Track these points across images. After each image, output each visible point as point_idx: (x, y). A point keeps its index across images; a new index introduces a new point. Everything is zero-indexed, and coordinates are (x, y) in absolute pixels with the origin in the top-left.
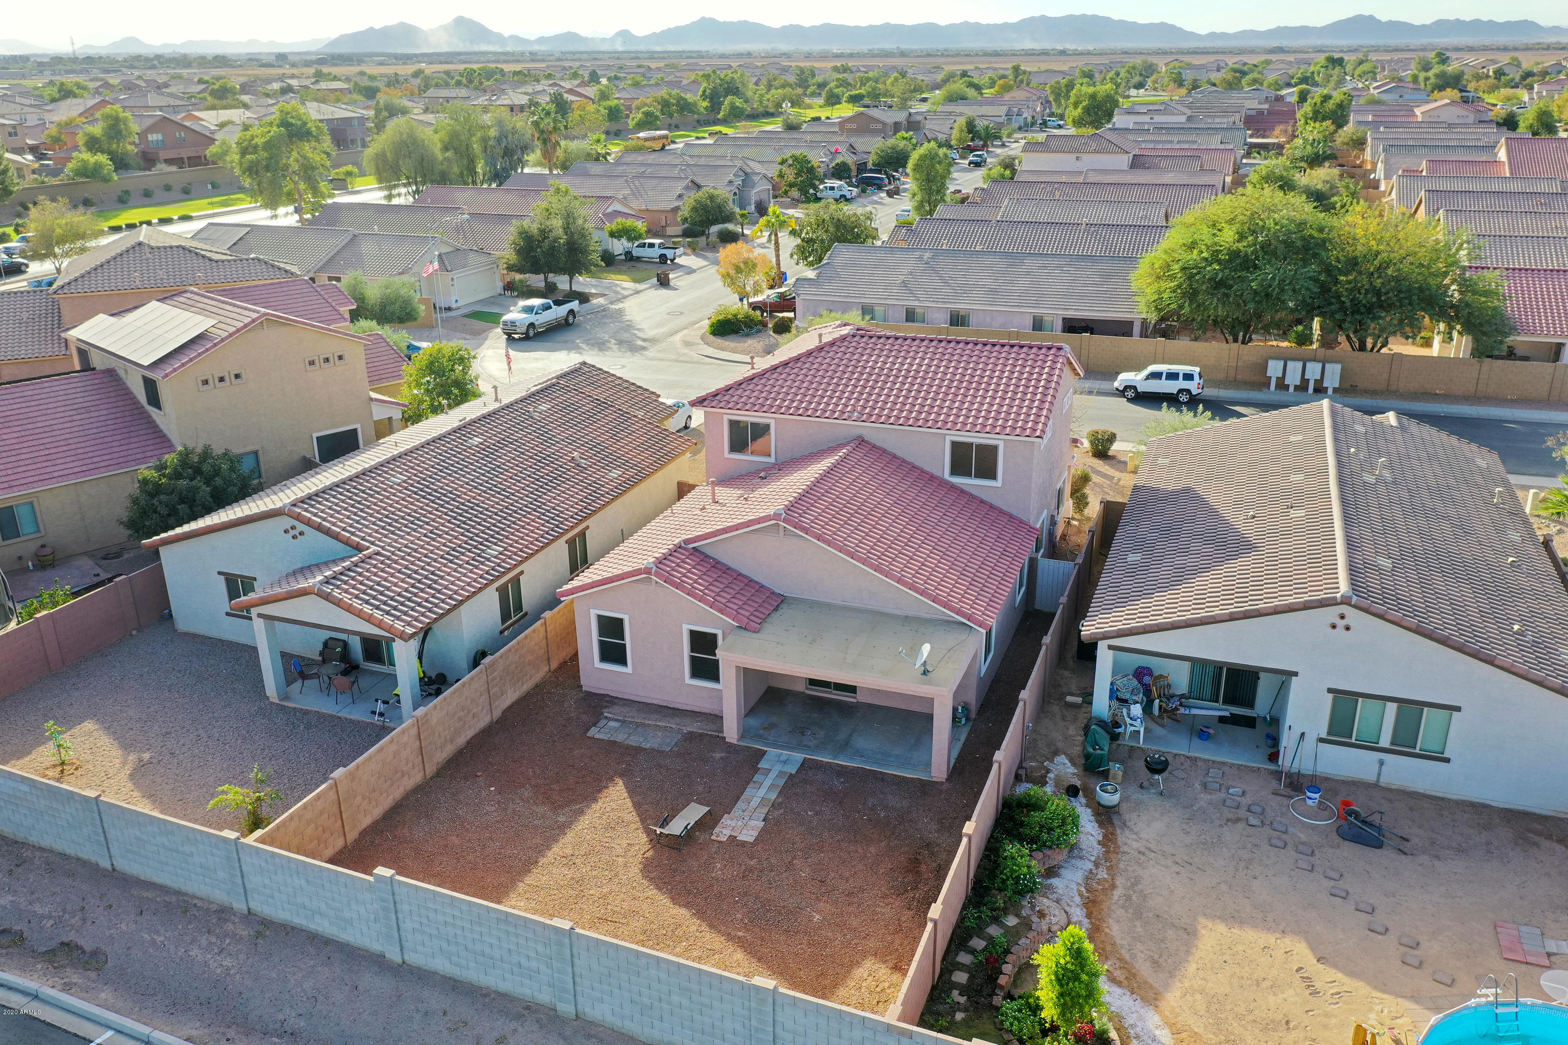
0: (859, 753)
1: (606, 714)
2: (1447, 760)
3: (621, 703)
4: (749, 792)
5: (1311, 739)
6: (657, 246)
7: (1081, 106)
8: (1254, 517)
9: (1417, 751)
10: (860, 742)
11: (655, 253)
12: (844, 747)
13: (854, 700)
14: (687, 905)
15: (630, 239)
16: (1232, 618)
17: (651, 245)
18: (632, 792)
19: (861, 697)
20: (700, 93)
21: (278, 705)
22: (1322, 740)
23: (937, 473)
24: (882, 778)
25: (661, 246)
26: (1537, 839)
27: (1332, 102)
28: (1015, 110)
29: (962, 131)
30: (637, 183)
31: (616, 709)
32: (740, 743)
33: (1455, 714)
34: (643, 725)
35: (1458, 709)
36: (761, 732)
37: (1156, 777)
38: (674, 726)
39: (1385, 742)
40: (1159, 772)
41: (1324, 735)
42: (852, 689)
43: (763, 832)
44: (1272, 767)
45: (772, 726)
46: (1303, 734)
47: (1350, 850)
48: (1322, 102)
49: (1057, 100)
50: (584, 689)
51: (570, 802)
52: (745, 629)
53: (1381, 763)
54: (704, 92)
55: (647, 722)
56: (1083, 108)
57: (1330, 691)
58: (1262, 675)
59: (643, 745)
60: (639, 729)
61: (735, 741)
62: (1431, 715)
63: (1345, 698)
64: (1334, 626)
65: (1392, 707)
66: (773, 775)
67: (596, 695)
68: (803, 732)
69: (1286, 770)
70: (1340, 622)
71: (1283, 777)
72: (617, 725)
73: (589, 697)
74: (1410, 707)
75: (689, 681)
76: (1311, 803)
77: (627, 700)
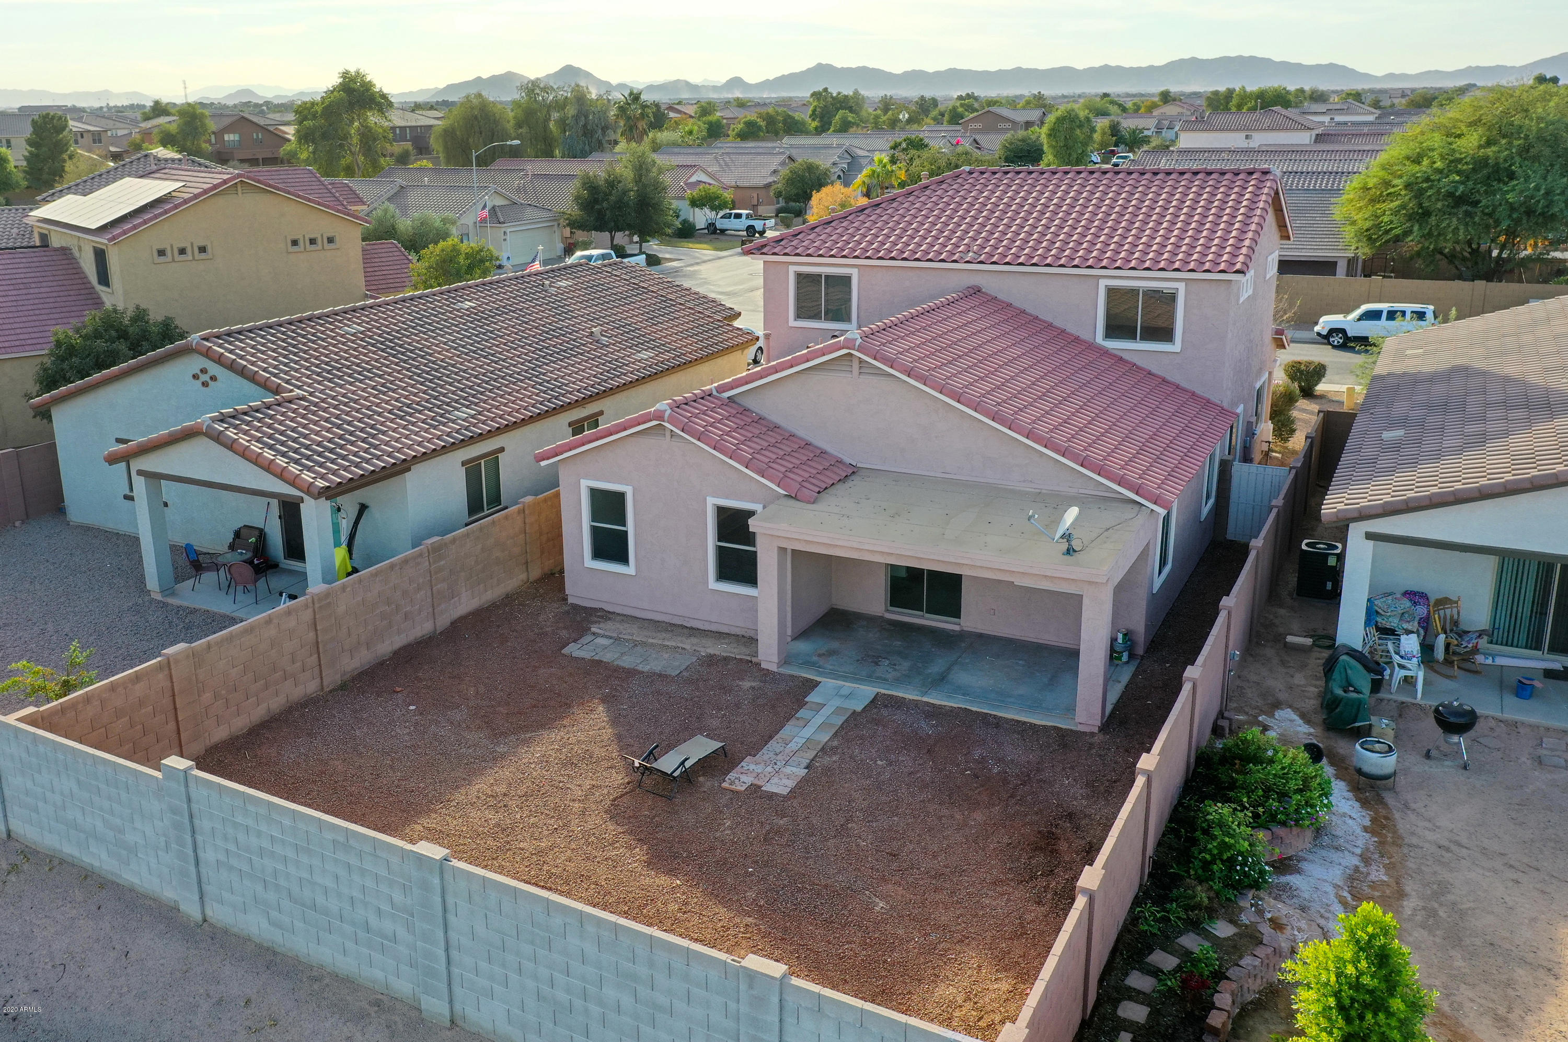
0: (959, 691)
1: (593, 629)
3: (619, 618)
4: (788, 730)
6: (744, 217)
11: (743, 223)
12: (940, 681)
13: (957, 628)
15: (713, 208)
17: (738, 216)
18: (615, 721)
20: (810, 112)
21: (159, 602)
23: (1085, 335)
25: (748, 216)
28: (1166, 123)
29: (1104, 133)
30: (727, 159)
31: (609, 625)
32: (782, 670)
34: (644, 644)
36: (815, 659)
38: (687, 647)
43: (803, 783)
45: (831, 653)
50: (570, 600)
51: (518, 730)
52: (795, 498)
54: (814, 111)
55: (651, 641)
59: (640, 668)
60: (639, 648)
61: (773, 668)
66: (828, 711)
67: (586, 608)
68: (876, 662)
72: (607, 642)
73: (575, 611)
75: (713, 584)
77: (628, 616)
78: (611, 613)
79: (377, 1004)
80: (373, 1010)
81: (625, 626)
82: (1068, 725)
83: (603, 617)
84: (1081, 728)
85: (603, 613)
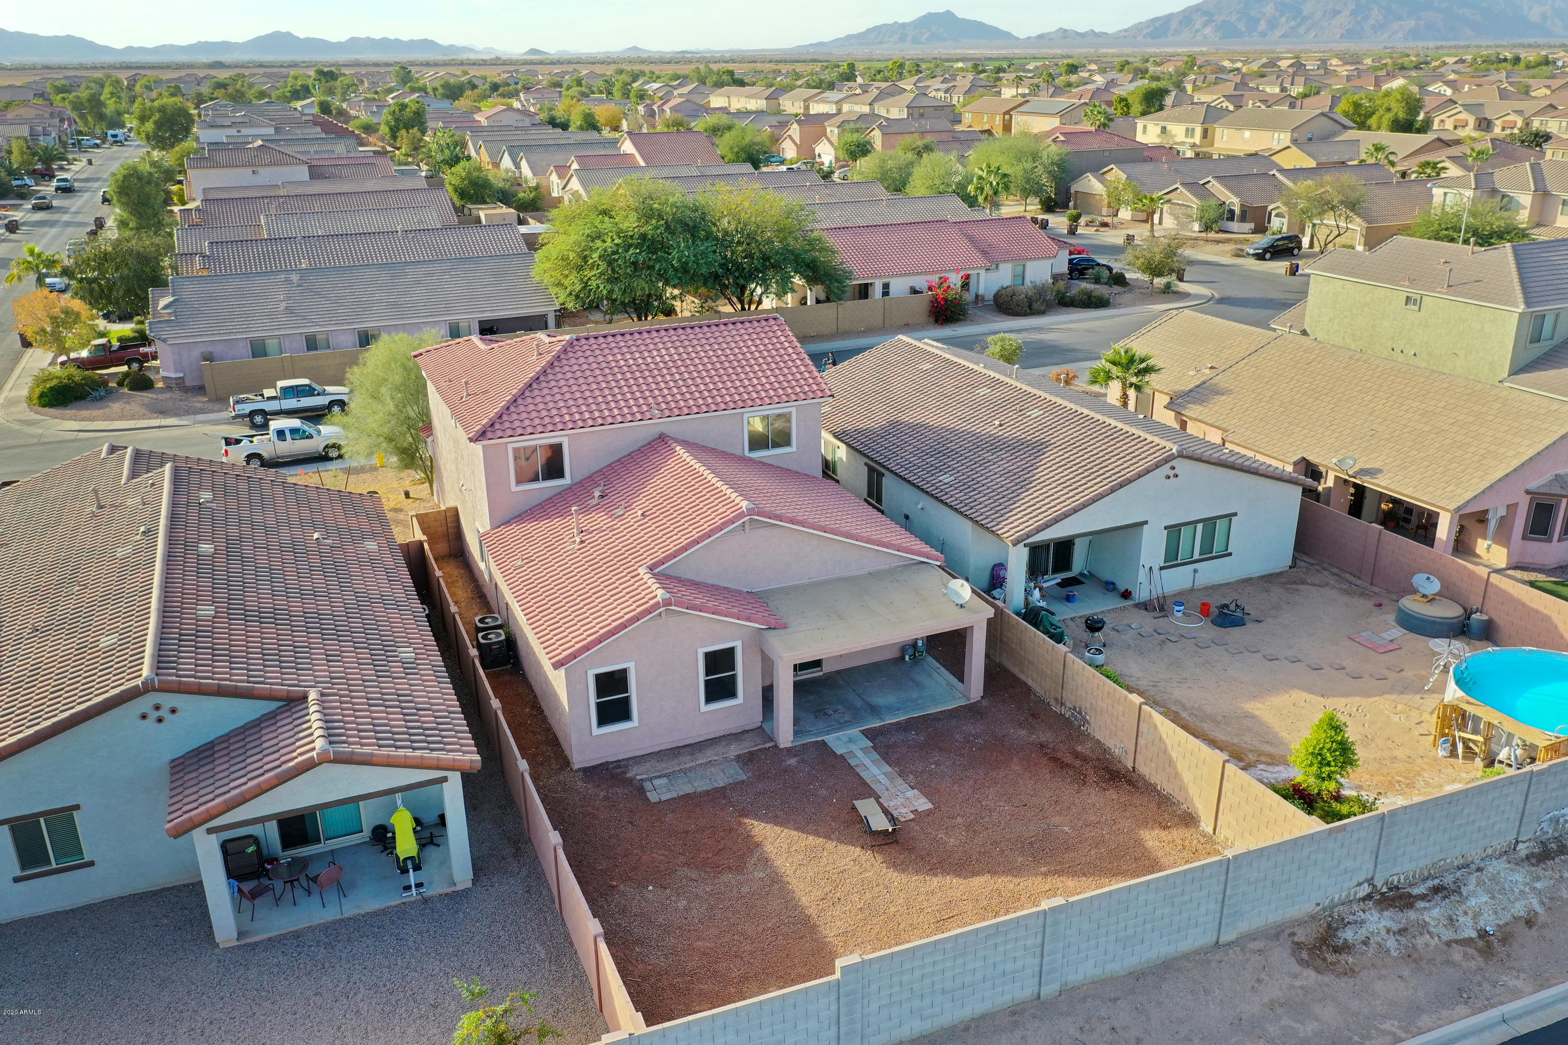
0: (891, 709)
1: (636, 778)
2: (1230, 554)
4: (863, 774)
5: (1156, 569)
7: (151, 120)
8: (1001, 425)
9: (1214, 554)
10: (879, 700)
12: (872, 710)
13: (821, 673)
14: (974, 874)
16: (1113, 490)
19: (827, 668)
21: (239, 947)
22: (1161, 568)
23: (738, 452)
24: (937, 717)
26: (1294, 586)
27: (408, 110)
32: (795, 744)
33: (1234, 519)
34: (686, 770)
35: (1235, 514)
37: (1097, 634)
38: (716, 758)
39: (1196, 556)
40: (1099, 629)
41: (1162, 565)
42: (817, 664)
43: (928, 797)
44: (1131, 603)
46: (1151, 567)
47: (1235, 632)
48: (400, 110)
49: (82, 117)
50: (576, 767)
51: (742, 857)
52: (775, 628)
53: (1195, 571)
55: (687, 766)
56: (155, 123)
57: (1166, 528)
58: (1077, 541)
59: (717, 785)
60: (689, 774)
61: (789, 745)
62: (1221, 525)
63: (1174, 531)
64: (1168, 477)
65: (1200, 527)
66: (860, 754)
67: (594, 767)
68: (826, 714)
69: (1142, 600)
70: (1171, 473)
71: (1145, 606)
72: (664, 781)
73: (590, 772)
74: (1210, 523)
75: (704, 708)
76: (1180, 614)
77: (634, 758)
78: (618, 761)
79: (1014, 1013)
80: (1016, 1018)
81: (648, 765)
82: (963, 702)
83: (620, 767)
84: (973, 701)
85: (614, 765)
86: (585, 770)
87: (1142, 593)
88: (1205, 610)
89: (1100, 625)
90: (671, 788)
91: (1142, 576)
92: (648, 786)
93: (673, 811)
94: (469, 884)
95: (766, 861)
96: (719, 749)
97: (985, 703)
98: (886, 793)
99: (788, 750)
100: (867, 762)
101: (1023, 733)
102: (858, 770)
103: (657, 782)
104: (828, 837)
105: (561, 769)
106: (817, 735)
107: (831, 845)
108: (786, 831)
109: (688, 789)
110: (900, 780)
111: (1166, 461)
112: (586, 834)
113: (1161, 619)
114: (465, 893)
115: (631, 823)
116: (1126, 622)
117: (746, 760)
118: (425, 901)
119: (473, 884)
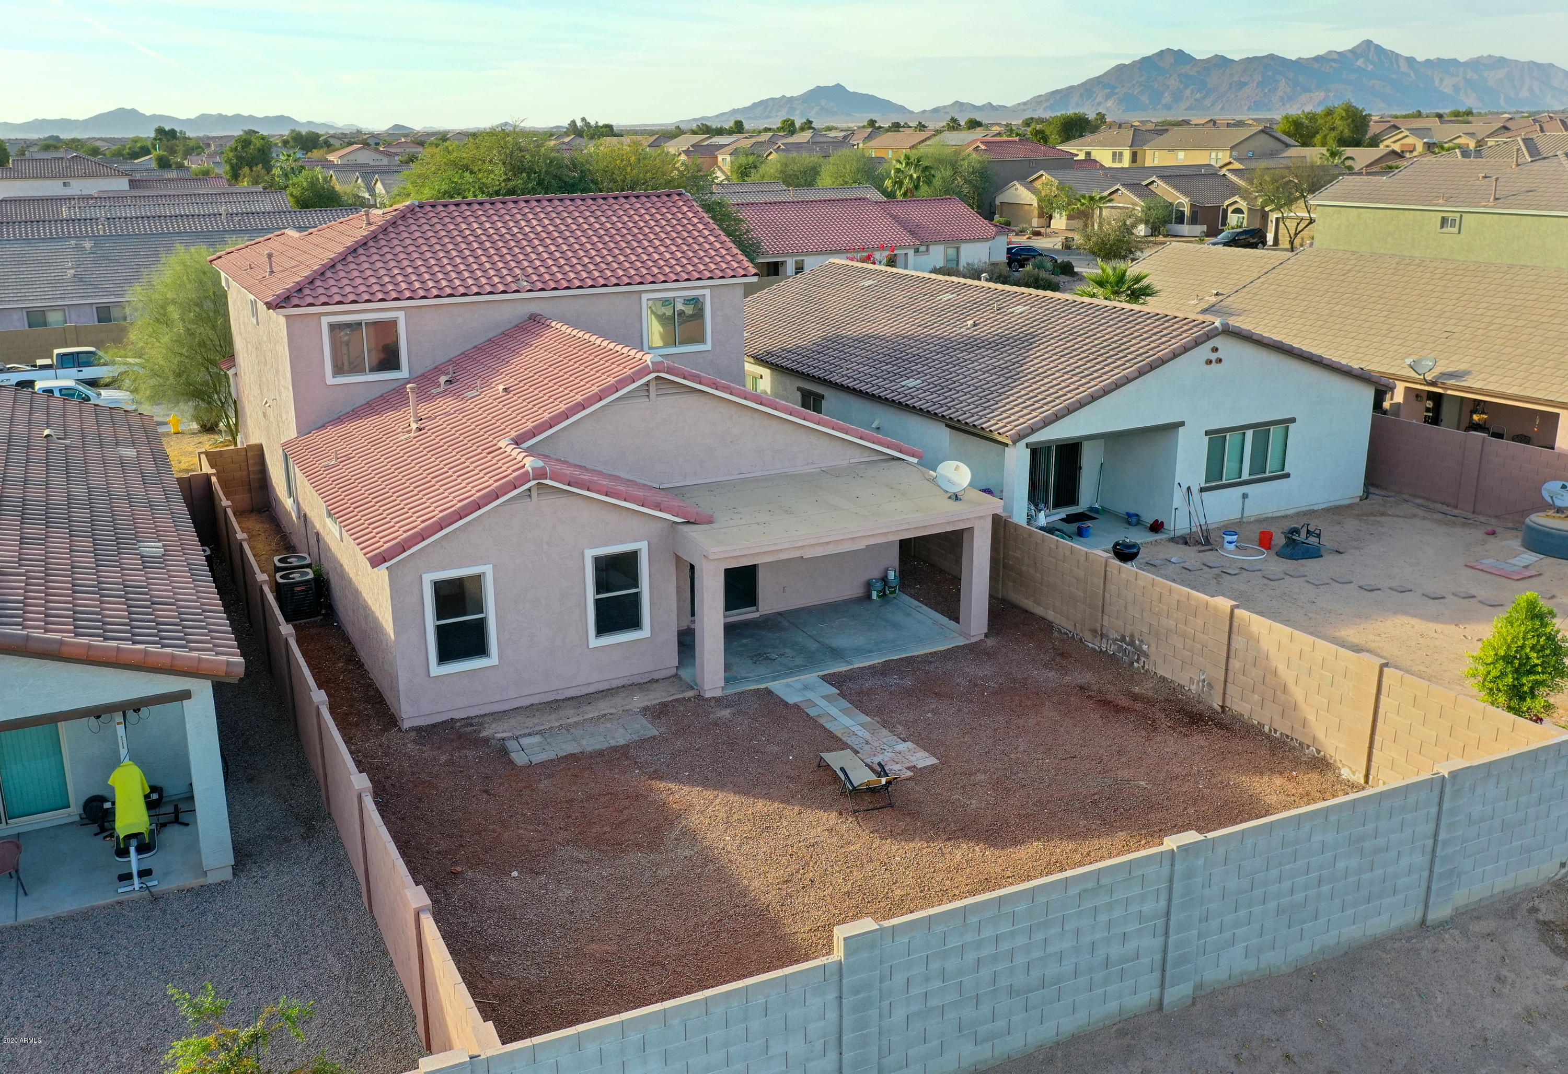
2: (1287, 476)
4: (831, 726)
5: (1195, 490)
9: (1267, 474)
12: (834, 651)
13: (761, 615)
19: (765, 608)
22: (1202, 490)
24: (926, 659)
26: (1373, 518)
32: (727, 692)
33: (1291, 426)
34: (569, 726)
35: (1293, 420)
39: (1245, 476)
40: (1131, 557)
41: (1203, 485)
43: (929, 750)
44: (1165, 536)
46: (1189, 488)
50: (406, 725)
52: (691, 523)
53: (1245, 496)
57: (1207, 433)
58: (1085, 463)
59: (613, 743)
60: (572, 731)
61: (718, 693)
62: (1275, 433)
63: (1217, 438)
64: (1209, 362)
65: (1249, 434)
66: (823, 703)
67: (434, 726)
68: (768, 658)
69: (1178, 533)
70: (1213, 357)
71: (1185, 541)
72: (536, 739)
73: (425, 733)
74: (1262, 429)
75: (595, 642)
76: (1232, 547)
77: (492, 714)
78: (468, 718)
81: (513, 722)
82: (961, 642)
83: (471, 725)
84: (973, 640)
85: (463, 722)
86: (419, 730)
87: (1179, 524)
88: (1265, 541)
89: (1135, 550)
90: (547, 747)
91: (1178, 499)
92: (512, 745)
93: (549, 776)
94: (228, 874)
95: (691, 836)
96: (618, 700)
97: (990, 642)
98: (867, 747)
99: (718, 700)
100: (834, 711)
101: (1052, 674)
102: (822, 721)
103: (525, 741)
104: (786, 800)
105: (385, 729)
106: (758, 681)
107: (791, 811)
108: (721, 795)
109: (571, 748)
110: (885, 732)
111: (1208, 337)
112: (417, 808)
113: (1207, 553)
114: (221, 886)
115: (486, 791)
116: (1161, 556)
117: (659, 712)
118: (155, 899)
119: (235, 874)
